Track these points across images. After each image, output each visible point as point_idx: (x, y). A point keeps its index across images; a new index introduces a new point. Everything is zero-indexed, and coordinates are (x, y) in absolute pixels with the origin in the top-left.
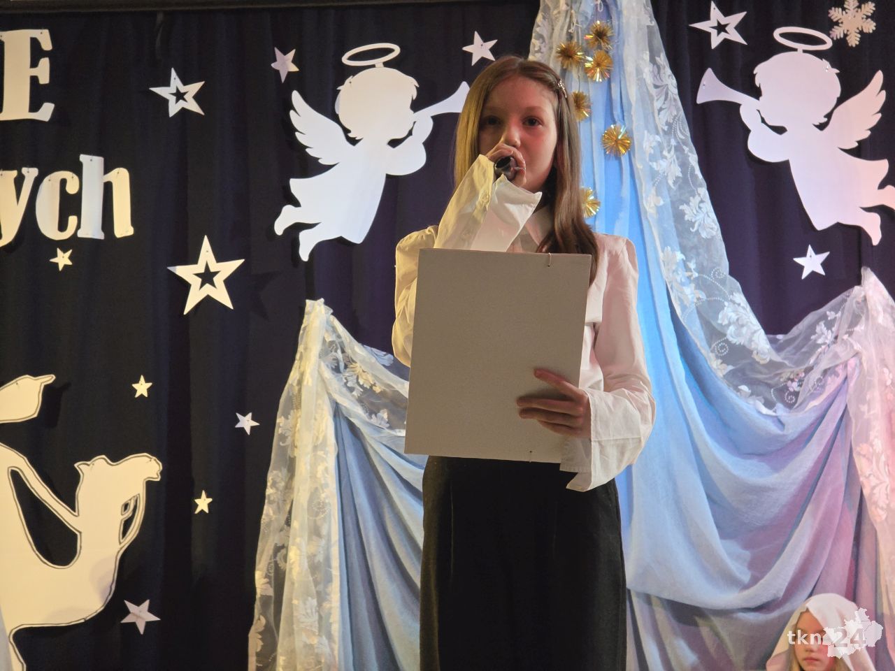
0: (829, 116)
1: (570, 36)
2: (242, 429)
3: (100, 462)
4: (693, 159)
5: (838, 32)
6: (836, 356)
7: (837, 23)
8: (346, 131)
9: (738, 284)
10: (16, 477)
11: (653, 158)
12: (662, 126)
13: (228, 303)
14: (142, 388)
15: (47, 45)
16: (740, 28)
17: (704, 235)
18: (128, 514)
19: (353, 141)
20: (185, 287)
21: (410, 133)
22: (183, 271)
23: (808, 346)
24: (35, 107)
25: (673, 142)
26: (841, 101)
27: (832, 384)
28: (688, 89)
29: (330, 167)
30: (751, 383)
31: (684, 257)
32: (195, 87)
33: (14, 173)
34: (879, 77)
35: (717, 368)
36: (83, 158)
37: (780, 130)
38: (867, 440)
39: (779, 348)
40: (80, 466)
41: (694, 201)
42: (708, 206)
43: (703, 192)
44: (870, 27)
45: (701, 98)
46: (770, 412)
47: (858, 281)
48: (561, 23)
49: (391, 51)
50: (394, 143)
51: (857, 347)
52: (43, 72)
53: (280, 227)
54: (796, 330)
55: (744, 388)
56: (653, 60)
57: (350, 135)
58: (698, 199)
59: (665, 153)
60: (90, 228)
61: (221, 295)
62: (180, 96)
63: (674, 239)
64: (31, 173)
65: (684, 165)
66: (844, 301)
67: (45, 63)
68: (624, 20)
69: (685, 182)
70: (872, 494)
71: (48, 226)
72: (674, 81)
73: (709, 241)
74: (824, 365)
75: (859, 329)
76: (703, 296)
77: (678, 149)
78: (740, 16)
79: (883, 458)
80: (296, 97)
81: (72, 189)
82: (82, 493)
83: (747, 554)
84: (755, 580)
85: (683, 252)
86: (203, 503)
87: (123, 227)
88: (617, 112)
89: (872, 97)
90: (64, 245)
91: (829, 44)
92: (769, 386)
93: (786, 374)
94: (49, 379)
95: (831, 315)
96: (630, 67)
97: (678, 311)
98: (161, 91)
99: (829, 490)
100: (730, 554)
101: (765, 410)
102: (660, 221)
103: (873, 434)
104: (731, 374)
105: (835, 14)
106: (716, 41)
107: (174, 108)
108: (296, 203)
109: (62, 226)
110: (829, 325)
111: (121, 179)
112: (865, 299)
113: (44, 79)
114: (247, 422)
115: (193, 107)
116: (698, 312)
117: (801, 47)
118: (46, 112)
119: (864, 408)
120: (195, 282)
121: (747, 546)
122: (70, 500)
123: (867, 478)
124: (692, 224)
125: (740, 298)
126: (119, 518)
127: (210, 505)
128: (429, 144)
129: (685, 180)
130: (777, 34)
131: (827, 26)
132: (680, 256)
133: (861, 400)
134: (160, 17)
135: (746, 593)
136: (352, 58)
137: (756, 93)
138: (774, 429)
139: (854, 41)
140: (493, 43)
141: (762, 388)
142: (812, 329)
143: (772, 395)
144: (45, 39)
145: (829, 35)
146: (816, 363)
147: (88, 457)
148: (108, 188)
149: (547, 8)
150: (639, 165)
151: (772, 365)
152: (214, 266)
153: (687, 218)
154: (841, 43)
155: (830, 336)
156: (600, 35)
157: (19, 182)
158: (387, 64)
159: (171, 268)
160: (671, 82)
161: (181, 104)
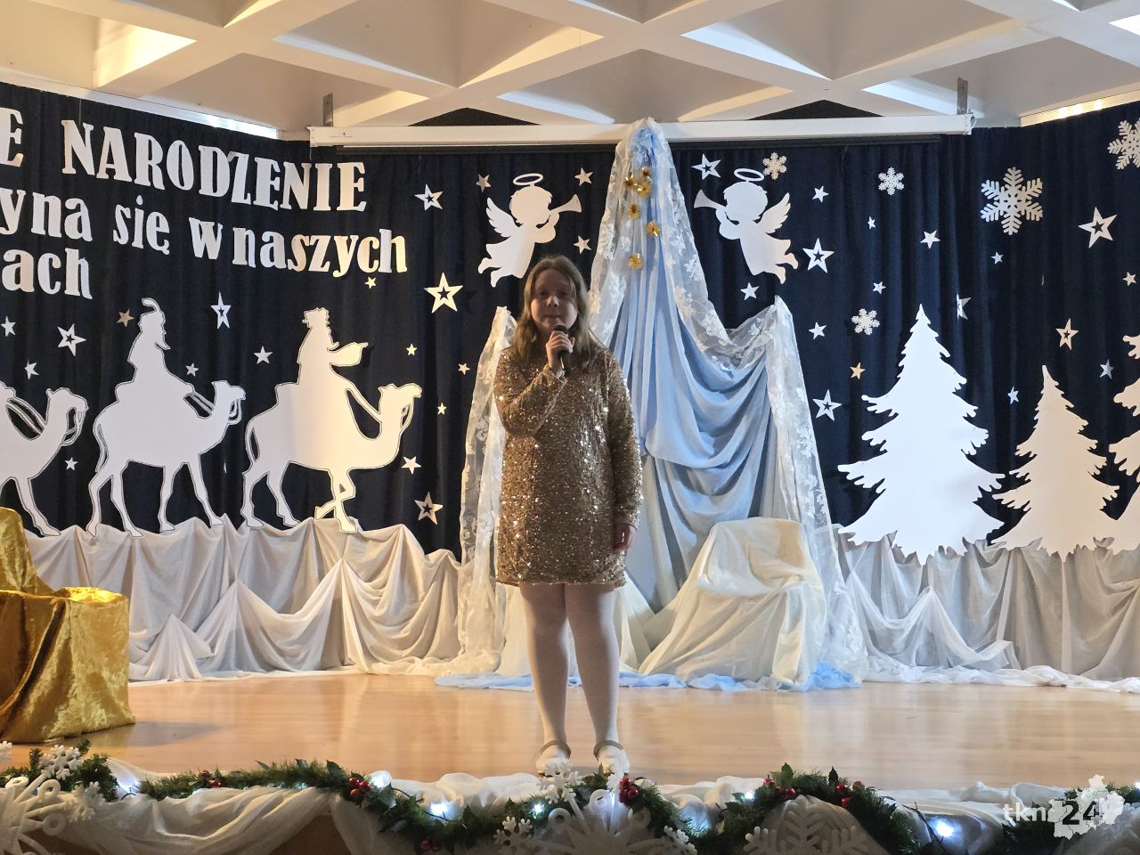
0: (761, 216)
1: (630, 174)
2: (461, 372)
3: (391, 387)
4: (692, 239)
5: (767, 172)
6: (760, 341)
7: (766, 167)
8: (515, 219)
9: (712, 305)
10: (349, 394)
11: (671, 239)
12: (676, 221)
13: (455, 308)
14: (412, 350)
15: (362, 171)
16: (717, 168)
17: (696, 279)
18: (406, 413)
19: (519, 225)
20: (432, 299)
21: (548, 221)
22: (431, 290)
23: (745, 336)
24: (356, 204)
25: (682, 231)
26: (767, 208)
27: (758, 356)
28: (690, 200)
29: (506, 238)
30: (718, 354)
31: (685, 291)
32: (438, 195)
33: (346, 238)
34: (787, 196)
35: (701, 347)
36: (381, 230)
37: (736, 223)
38: (774, 384)
39: (731, 337)
40: (381, 389)
41: (692, 262)
42: (699, 264)
43: (696, 256)
44: (784, 169)
45: (695, 207)
46: (727, 369)
47: (772, 302)
48: (626, 168)
49: (538, 178)
50: (539, 226)
51: (771, 337)
52: (361, 185)
53: (481, 269)
54: (740, 327)
55: (714, 357)
56: (672, 187)
57: (517, 222)
58: (693, 261)
59: (677, 237)
60: (385, 267)
61: (451, 304)
62: (430, 199)
63: (682, 282)
64: (355, 238)
65: (687, 242)
66: (766, 312)
67: (361, 180)
68: (658, 166)
69: (687, 253)
70: (776, 412)
71: (364, 265)
72: (683, 198)
73: (698, 283)
74: (754, 346)
75: (773, 327)
76: (695, 312)
77: (684, 233)
78: (717, 163)
79: (782, 395)
80: (489, 201)
81: (375, 246)
82: (382, 403)
83: (712, 440)
84: (716, 453)
85: (685, 288)
86: (442, 409)
87: (402, 267)
88: (653, 215)
89: (783, 207)
90: (371, 275)
91: (762, 178)
92: (727, 356)
93: (735, 351)
94: (365, 345)
95: (759, 320)
96: (660, 191)
97: (682, 318)
98: (420, 196)
99: (755, 409)
100: (704, 439)
101: (724, 368)
102: (675, 272)
103: (778, 382)
104: (707, 351)
105: (766, 161)
106: (704, 175)
107: (427, 206)
108: (489, 257)
109: (371, 265)
110: (757, 326)
111: (400, 241)
112: (776, 312)
113: (361, 189)
114: (464, 368)
115: (437, 205)
116: (692, 317)
117: (748, 179)
118: (362, 207)
119: (774, 368)
120: (438, 296)
121: (712, 435)
122: (376, 407)
123: (774, 404)
124: (690, 274)
125: (714, 312)
126: (400, 416)
127: (445, 410)
128: (556, 227)
129: (687, 250)
130: (736, 173)
131: (762, 168)
132: (683, 290)
133: (772, 364)
134: (420, 157)
135: (711, 460)
136: (518, 181)
137: (724, 203)
138: (728, 378)
139: (775, 177)
140: (590, 174)
141: (722, 357)
142: (749, 327)
143: (728, 361)
144: (361, 167)
145: (762, 173)
146: (751, 344)
147: (385, 385)
148: (394, 246)
149: (619, 159)
150: (663, 243)
151: (729, 346)
152: (448, 289)
153: (688, 270)
154: (768, 177)
155: (758, 331)
156: (646, 174)
157: (349, 242)
158: (536, 185)
159: (426, 289)
160: (681, 198)
161: (431, 203)
